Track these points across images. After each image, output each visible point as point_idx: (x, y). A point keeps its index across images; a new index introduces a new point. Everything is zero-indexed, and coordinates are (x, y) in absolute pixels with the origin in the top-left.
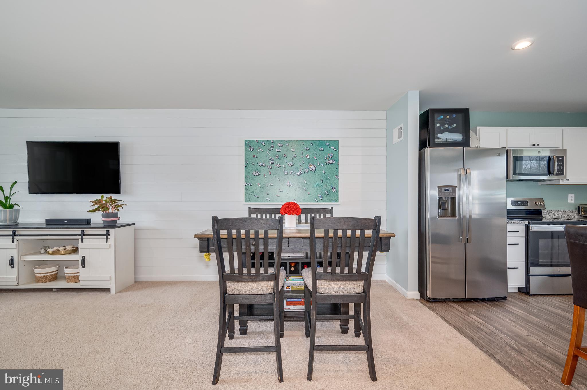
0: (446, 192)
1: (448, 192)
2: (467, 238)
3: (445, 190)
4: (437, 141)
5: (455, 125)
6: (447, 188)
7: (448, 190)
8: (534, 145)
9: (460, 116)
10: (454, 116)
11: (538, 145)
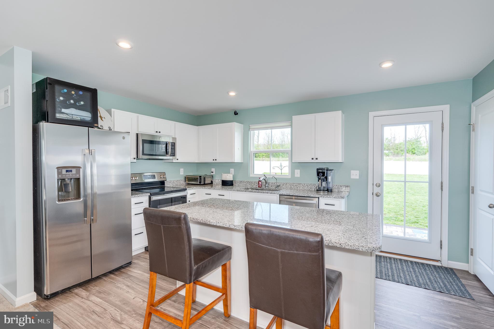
0: (68, 173)
1: (70, 173)
2: (93, 219)
3: (67, 171)
4: (58, 116)
5: (82, 103)
6: (69, 169)
7: (71, 171)
8: (157, 132)
9: (88, 95)
10: (81, 93)
11: (160, 132)
